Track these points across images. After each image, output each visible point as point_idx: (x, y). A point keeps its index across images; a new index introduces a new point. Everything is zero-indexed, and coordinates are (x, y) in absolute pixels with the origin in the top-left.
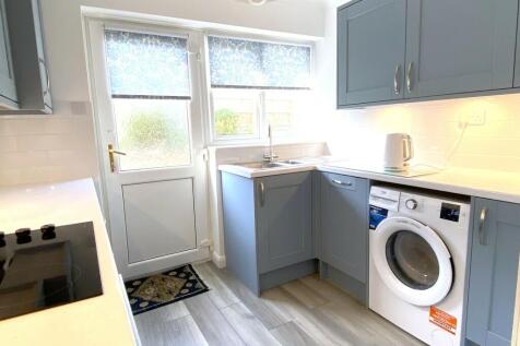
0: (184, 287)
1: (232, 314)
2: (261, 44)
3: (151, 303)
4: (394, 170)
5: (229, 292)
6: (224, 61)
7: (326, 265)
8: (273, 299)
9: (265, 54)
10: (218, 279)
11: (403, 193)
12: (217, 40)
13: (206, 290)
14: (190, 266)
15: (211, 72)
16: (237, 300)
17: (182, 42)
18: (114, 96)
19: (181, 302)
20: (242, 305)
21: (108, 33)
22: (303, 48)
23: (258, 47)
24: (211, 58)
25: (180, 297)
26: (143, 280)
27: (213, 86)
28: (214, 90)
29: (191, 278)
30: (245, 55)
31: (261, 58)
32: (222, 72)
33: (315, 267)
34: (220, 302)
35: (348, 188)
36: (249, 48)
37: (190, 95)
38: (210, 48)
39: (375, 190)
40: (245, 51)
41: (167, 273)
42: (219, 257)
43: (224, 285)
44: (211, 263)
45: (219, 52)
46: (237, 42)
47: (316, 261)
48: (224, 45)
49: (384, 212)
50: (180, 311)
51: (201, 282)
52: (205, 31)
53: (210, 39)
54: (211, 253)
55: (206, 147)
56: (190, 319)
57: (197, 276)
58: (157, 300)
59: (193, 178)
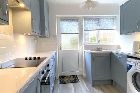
0: (74, 80)
1: (83, 89)
2: (99, 18)
3: (65, 82)
4: (136, 53)
5: (85, 84)
6: (88, 24)
7: (115, 82)
8: (96, 88)
9: (100, 21)
10: (83, 80)
11: (137, 60)
12: (86, 19)
13: (79, 82)
14: (77, 75)
15: (84, 27)
16: (86, 86)
17: (77, 20)
18: (62, 34)
19: (72, 83)
20: (87, 88)
21: (61, 20)
22: (112, 18)
23: (98, 19)
24: (84, 23)
25: (72, 82)
26: (65, 77)
27: (85, 30)
28: (85, 31)
29: (76, 78)
30: (94, 22)
31: (99, 22)
32: (87, 26)
33: (112, 82)
34: (81, 86)
35: (120, 58)
36: (95, 20)
37: (79, 33)
38: (84, 21)
39: (129, 59)
40: (94, 21)
41: (71, 76)
42: (84, 75)
43: (84, 82)
44: (82, 76)
45: (87, 22)
46: (91, 19)
47: (112, 80)
48: (88, 20)
49: (131, 66)
50: (71, 85)
51: (78, 80)
52: (83, 17)
53: (84, 19)
54: (82, 73)
55: (82, 45)
56: (73, 88)
57: (78, 78)
58: (67, 82)
59: (78, 53)
